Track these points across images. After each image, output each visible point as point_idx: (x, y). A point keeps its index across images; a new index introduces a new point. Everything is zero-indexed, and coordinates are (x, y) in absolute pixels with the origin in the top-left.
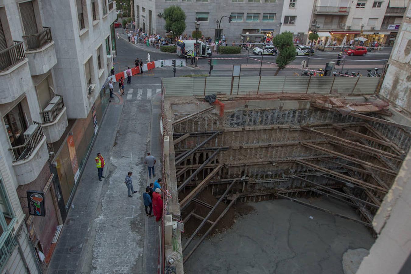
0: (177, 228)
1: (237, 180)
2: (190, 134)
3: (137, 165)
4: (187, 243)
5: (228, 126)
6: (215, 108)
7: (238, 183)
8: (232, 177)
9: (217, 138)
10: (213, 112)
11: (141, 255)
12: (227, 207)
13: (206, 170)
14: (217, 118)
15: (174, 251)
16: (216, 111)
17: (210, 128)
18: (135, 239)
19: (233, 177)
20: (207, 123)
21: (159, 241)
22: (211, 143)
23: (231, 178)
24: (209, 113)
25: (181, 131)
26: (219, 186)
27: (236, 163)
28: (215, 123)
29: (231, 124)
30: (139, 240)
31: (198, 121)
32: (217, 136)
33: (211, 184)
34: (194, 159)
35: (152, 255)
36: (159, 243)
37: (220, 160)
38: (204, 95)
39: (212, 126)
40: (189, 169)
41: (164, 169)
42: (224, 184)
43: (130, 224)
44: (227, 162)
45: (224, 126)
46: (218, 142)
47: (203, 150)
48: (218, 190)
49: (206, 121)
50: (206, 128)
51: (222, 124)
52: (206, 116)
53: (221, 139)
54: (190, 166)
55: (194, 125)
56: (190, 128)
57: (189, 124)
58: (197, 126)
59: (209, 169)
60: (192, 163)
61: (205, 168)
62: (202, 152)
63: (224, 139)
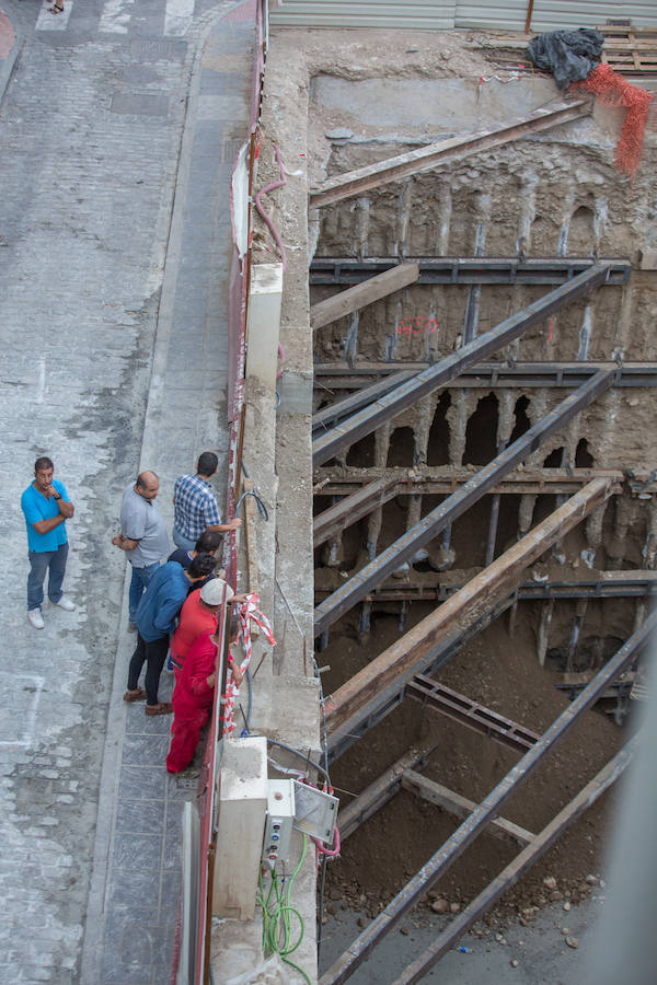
0: (296, 821)
2: (422, 271)
3: (72, 434)
4: (357, 946)
6: (589, 116)
9: (588, 309)
10: (576, 142)
11: (70, 963)
13: (511, 503)
14: (600, 180)
15: (268, 955)
16: (596, 133)
17: (552, 240)
18: (33, 871)
20: (530, 206)
21: (181, 892)
22: (553, 336)
24: (550, 144)
25: (365, 246)
26: (584, 607)
28: (584, 212)
30: (56, 880)
31: (477, 192)
32: (595, 296)
33: (538, 593)
34: (440, 430)
35: (135, 966)
36: (179, 905)
37: (602, 449)
38: (527, 30)
39: (566, 228)
40: (399, 490)
41: (240, 465)
42: (617, 598)
43: (9, 783)
44: (643, 464)
45: (643, 234)
46: (598, 333)
47: (495, 377)
48: (580, 635)
49: (528, 196)
50: (523, 239)
51: (630, 220)
52: (531, 161)
53: (619, 318)
54: (412, 474)
55: (454, 211)
56: (424, 228)
57: (419, 201)
58: (470, 222)
59: (527, 498)
60: (421, 452)
61: (502, 492)
62: (493, 385)
63: (637, 311)
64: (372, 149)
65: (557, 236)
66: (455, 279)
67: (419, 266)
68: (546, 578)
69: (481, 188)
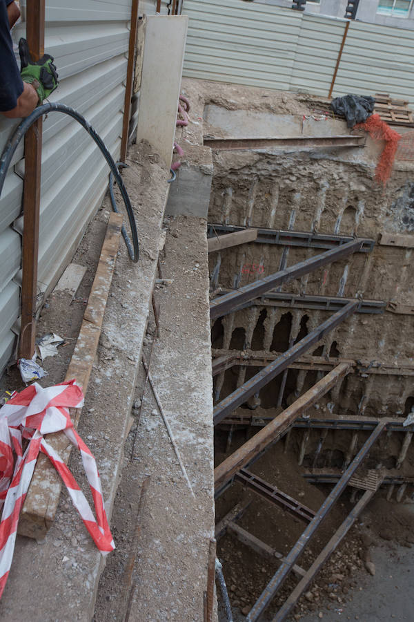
1: (388, 425)
2: (259, 235)
5: (394, 226)
6: (363, 147)
7: (389, 434)
8: (373, 410)
9: (347, 267)
10: (355, 162)
12: (348, 514)
13: (293, 374)
14: (363, 188)
16: (366, 156)
17: (332, 224)
19: (376, 411)
20: (323, 201)
22: (325, 282)
23: (370, 414)
24: (338, 163)
25: (228, 218)
26: (326, 434)
27: (396, 363)
28: (351, 210)
29: (406, 220)
31: (294, 191)
32: (351, 259)
33: (303, 425)
34: (260, 330)
37: (345, 348)
38: (330, 97)
39: (340, 218)
40: (235, 363)
44: (366, 358)
45: (383, 224)
46: (349, 282)
47: (293, 302)
48: (322, 448)
49: (322, 195)
50: (316, 221)
51: (376, 215)
52: (327, 173)
53: (363, 273)
54: (243, 354)
55: (279, 202)
56: (261, 211)
57: (260, 194)
58: (287, 210)
59: (303, 372)
60: (248, 343)
61: (290, 367)
62: (291, 306)
63: (373, 270)
64: (238, 154)
65: (335, 222)
66: (277, 241)
67: (258, 231)
68: (308, 417)
69: (296, 188)
